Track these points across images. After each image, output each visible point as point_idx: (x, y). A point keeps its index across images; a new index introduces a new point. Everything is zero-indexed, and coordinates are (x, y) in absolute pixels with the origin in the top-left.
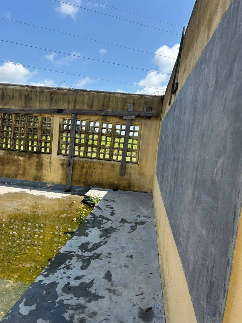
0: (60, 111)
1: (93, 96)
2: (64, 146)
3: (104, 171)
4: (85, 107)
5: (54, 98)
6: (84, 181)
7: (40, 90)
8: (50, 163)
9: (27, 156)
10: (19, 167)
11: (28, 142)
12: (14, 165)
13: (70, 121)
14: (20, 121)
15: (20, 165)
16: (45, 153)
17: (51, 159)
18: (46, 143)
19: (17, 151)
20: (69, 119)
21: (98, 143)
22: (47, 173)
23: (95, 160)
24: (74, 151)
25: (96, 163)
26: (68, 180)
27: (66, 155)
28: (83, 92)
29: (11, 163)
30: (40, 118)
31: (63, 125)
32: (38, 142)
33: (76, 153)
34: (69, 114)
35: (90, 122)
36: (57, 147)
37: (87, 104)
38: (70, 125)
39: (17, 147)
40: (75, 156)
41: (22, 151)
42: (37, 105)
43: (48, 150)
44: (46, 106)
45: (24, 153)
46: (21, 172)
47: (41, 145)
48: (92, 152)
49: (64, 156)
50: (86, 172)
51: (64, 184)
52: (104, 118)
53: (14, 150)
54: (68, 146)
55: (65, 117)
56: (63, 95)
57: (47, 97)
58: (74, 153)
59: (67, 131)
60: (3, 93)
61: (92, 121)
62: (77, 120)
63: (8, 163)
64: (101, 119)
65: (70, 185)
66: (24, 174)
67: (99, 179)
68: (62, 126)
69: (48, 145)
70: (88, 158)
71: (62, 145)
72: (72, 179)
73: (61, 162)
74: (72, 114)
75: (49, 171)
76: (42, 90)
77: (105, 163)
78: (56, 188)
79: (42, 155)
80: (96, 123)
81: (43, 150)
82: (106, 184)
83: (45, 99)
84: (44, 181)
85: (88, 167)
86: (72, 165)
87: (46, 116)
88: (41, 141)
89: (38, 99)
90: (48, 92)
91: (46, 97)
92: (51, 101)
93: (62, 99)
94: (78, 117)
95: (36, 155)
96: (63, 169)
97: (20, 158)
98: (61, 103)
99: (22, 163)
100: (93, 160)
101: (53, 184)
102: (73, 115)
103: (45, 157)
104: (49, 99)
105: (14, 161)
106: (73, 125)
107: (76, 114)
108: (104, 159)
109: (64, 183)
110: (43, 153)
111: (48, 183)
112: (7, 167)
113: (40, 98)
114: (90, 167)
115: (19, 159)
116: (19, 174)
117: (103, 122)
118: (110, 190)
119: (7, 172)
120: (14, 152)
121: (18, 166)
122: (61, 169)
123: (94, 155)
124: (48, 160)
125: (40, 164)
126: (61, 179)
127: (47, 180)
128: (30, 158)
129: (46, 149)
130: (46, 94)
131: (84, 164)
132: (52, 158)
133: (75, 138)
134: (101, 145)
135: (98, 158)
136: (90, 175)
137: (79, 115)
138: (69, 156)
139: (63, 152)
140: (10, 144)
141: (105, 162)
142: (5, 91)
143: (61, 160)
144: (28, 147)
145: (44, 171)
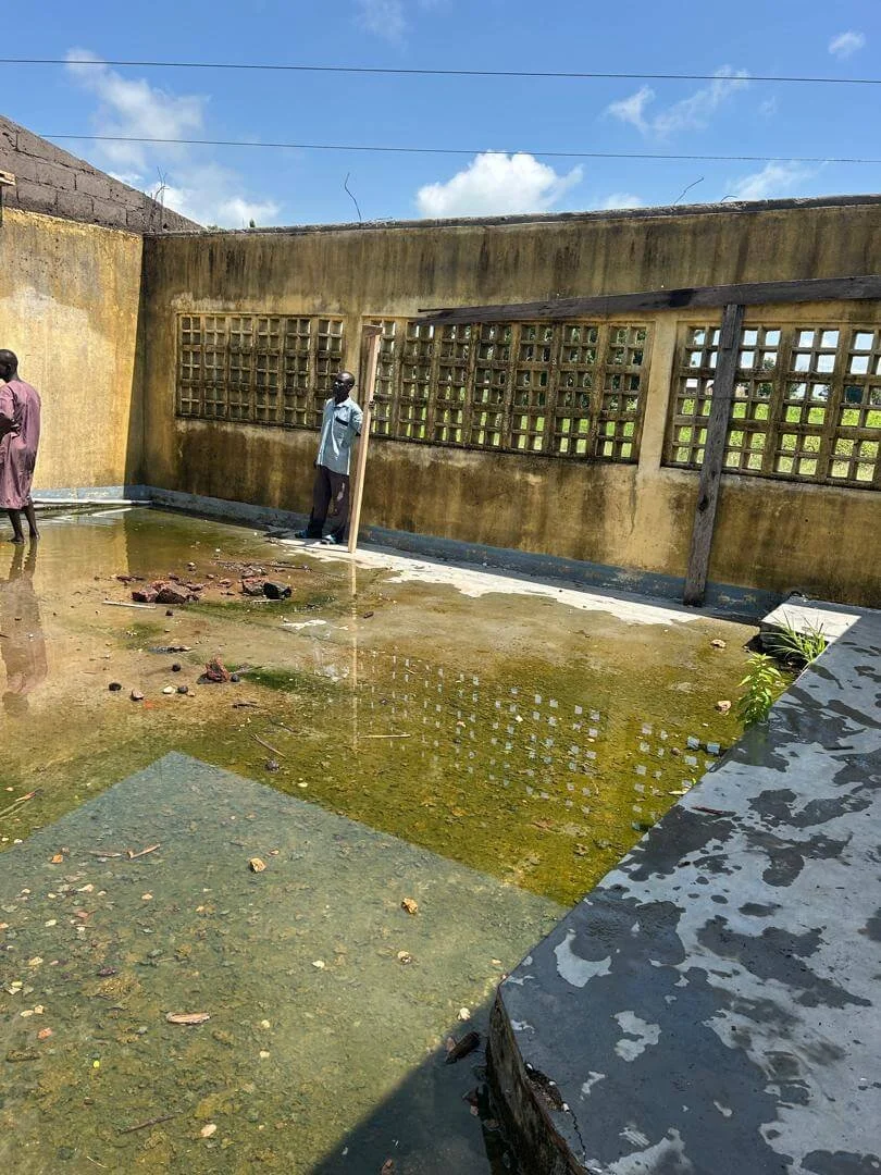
0: (679, 300)
1: (823, 221)
2: (685, 435)
3: (847, 531)
4: (784, 273)
5: (660, 250)
6: (758, 567)
7: (609, 226)
8: (633, 497)
9: (554, 470)
10: (528, 509)
11: (560, 420)
12: (510, 502)
13: (717, 333)
14: (535, 348)
15: (531, 504)
16: (615, 459)
17: (635, 483)
18: (620, 424)
19: (522, 454)
20: (713, 325)
21: (827, 415)
22: (618, 532)
23: (810, 489)
24: (727, 450)
25: (814, 497)
26: (694, 561)
27: (691, 466)
28: (776, 213)
29: (501, 497)
30: (603, 334)
31: (690, 351)
32: (595, 421)
33: (733, 460)
34: (715, 308)
35: (799, 331)
36: (662, 435)
37: (793, 258)
38: (715, 349)
39: (522, 444)
40: (727, 472)
41: (541, 455)
42: (595, 283)
43: (626, 450)
44: (627, 284)
45: (543, 462)
46: (531, 526)
47: (603, 433)
48: (799, 455)
49: (686, 471)
50: (771, 532)
51: (680, 576)
52: (865, 310)
53: (514, 453)
54: (704, 433)
55: (699, 319)
56: (694, 234)
57: (633, 248)
58: (725, 457)
59: (703, 374)
60: (484, 254)
61: (809, 326)
62: (744, 329)
63: (493, 497)
64: (850, 314)
65: (702, 582)
66: (540, 535)
67: (822, 562)
68: (683, 354)
69: (629, 430)
70: (782, 478)
71: (678, 427)
72: (711, 560)
73: (673, 494)
74: (725, 307)
75: (628, 523)
76: (616, 224)
77: (856, 501)
78: (646, 588)
79: (606, 469)
80: (825, 333)
81: (608, 450)
82: (852, 585)
83: (625, 257)
84: (609, 562)
85: (777, 514)
86: (713, 503)
87: (627, 321)
88: (602, 415)
89: (601, 260)
90: (638, 231)
91: (628, 249)
92: (648, 260)
93: (689, 251)
94: (751, 316)
95: (585, 467)
96: (678, 520)
97: (533, 479)
98: (686, 265)
99: (537, 497)
100: (800, 487)
101: (639, 573)
102: (731, 309)
103: (616, 476)
104: (640, 255)
105: (510, 489)
106: (726, 349)
107: (742, 306)
108: (850, 483)
109: (681, 570)
110: (610, 460)
111: (620, 570)
112: (488, 510)
113: (607, 255)
114: (788, 514)
115: (527, 484)
116: (526, 534)
117: (858, 327)
118: (869, 610)
119: (488, 526)
120: (512, 458)
121: (525, 506)
122: (671, 518)
123: (808, 468)
124: (626, 487)
125: (595, 500)
126: (671, 557)
127: (617, 558)
128: (562, 477)
129: (618, 445)
130: (628, 238)
131: (761, 502)
132: (639, 477)
133: (733, 401)
134: (839, 425)
135: (823, 479)
136: (787, 547)
137: (754, 305)
138: (706, 472)
139: (682, 456)
140: (501, 431)
141: (852, 494)
142: (491, 247)
143: (674, 486)
144: (558, 440)
145: (608, 525)
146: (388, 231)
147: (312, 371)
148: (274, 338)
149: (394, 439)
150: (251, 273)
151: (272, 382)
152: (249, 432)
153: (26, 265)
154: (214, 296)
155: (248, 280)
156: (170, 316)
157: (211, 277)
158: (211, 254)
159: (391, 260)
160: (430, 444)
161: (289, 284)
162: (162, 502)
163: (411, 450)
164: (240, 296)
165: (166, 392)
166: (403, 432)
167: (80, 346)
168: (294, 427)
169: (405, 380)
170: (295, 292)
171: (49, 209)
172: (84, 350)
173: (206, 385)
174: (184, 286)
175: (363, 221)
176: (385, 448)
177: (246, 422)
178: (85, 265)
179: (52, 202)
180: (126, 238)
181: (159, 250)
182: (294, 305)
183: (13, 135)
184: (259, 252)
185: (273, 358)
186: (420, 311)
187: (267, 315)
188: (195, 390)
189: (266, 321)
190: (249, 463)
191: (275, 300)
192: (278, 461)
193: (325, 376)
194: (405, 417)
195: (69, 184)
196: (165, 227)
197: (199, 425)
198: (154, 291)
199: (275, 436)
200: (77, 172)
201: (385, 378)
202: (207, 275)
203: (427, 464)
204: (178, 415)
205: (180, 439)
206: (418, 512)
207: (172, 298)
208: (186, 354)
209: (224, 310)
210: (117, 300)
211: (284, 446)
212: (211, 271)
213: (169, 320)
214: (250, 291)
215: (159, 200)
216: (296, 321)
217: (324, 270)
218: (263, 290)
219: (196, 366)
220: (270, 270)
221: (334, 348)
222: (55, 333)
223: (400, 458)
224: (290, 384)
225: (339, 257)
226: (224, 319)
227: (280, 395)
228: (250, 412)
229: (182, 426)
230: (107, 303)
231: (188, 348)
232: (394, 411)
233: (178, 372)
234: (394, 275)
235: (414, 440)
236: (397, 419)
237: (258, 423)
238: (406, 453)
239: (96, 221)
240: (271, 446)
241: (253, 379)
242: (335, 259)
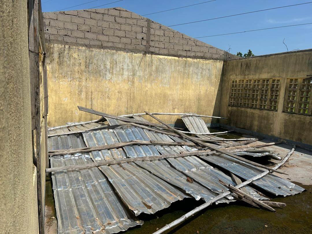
146: (297, 53)
147: (269, 94)
148: (258, 85)
149: (296, 114)
150: (253, 68)
151: (257, 97)
152: (249, 110)
153: (196, 71)
154: (241, 75)
155: (251, 70)
156: (229, 80)
157: (241, 70)
158: (241, 64)
159: (298, 61)
160: (309, 116)
161: (263, 70)
162: (223, 128)
163: (302, 117)
164: (249, 74)
165: (226, 99)
166: (299, 112)
167: (206, 89)
168: (262, 109)
169: (301, 96)
170: (265, 72)
171: (202, 58)
172: (207, 90)
173: (237, 98)
174: (233, 73)
175: (289, 51)
176: (293, 116)
177: (248, 108)
178: (209, 70)
179: (203, 56)
180: (219, 62)
181: (228, 64)
182: (265, 76)
183: (196, 42)
184: (255, 62)
185: (257, 91)
186: (307, 76)
187: (256, 79)
188: (234, 99)
189: (256, 81)
190: (248, 119)
191: (259, 75)
192: (257, 118)
193: (273, 95)
194: (300, 107)
195: (207, 51)
196: (229, 58)
197: (235, 108)
198: (225, 74)
199: (257, 112)
200: (209, 48)
201: (294, 96)
202: (240, 69)
203: (308, 122)
204: (229, 106)
205: (229, 112)
206: (304, 137)
207: (230, 76)
208: (233, 90)
209: (244, 78)
210: (216, 77)
211: (259, 114)
212: (241, 68)
213: (228, 81)
214: (252, 73)
215: (228, 52)
216: (265, 80)
217: (275, 66)
218: (255, 72)
219: (235, 93)
220: (258, 67)
221: (277, 87)
222: (201, 86)
223: (298, 119)
224: (262, 98)
225: (280, 61)
226: (244, 81)
227: (258, 101)
228: (249, 105)
229: (230, 108)
230: (213, 78)
231: (233, 88)
232: (296, 105)
233: (230, 94)
234: (299, 66)
235: (303, 114)
236: (297, 107)
237: (251, 108)
238: (301, 118)
239: (213, 59)
240: (255, 114)
241: (251, 96)
242: (279, 62)
